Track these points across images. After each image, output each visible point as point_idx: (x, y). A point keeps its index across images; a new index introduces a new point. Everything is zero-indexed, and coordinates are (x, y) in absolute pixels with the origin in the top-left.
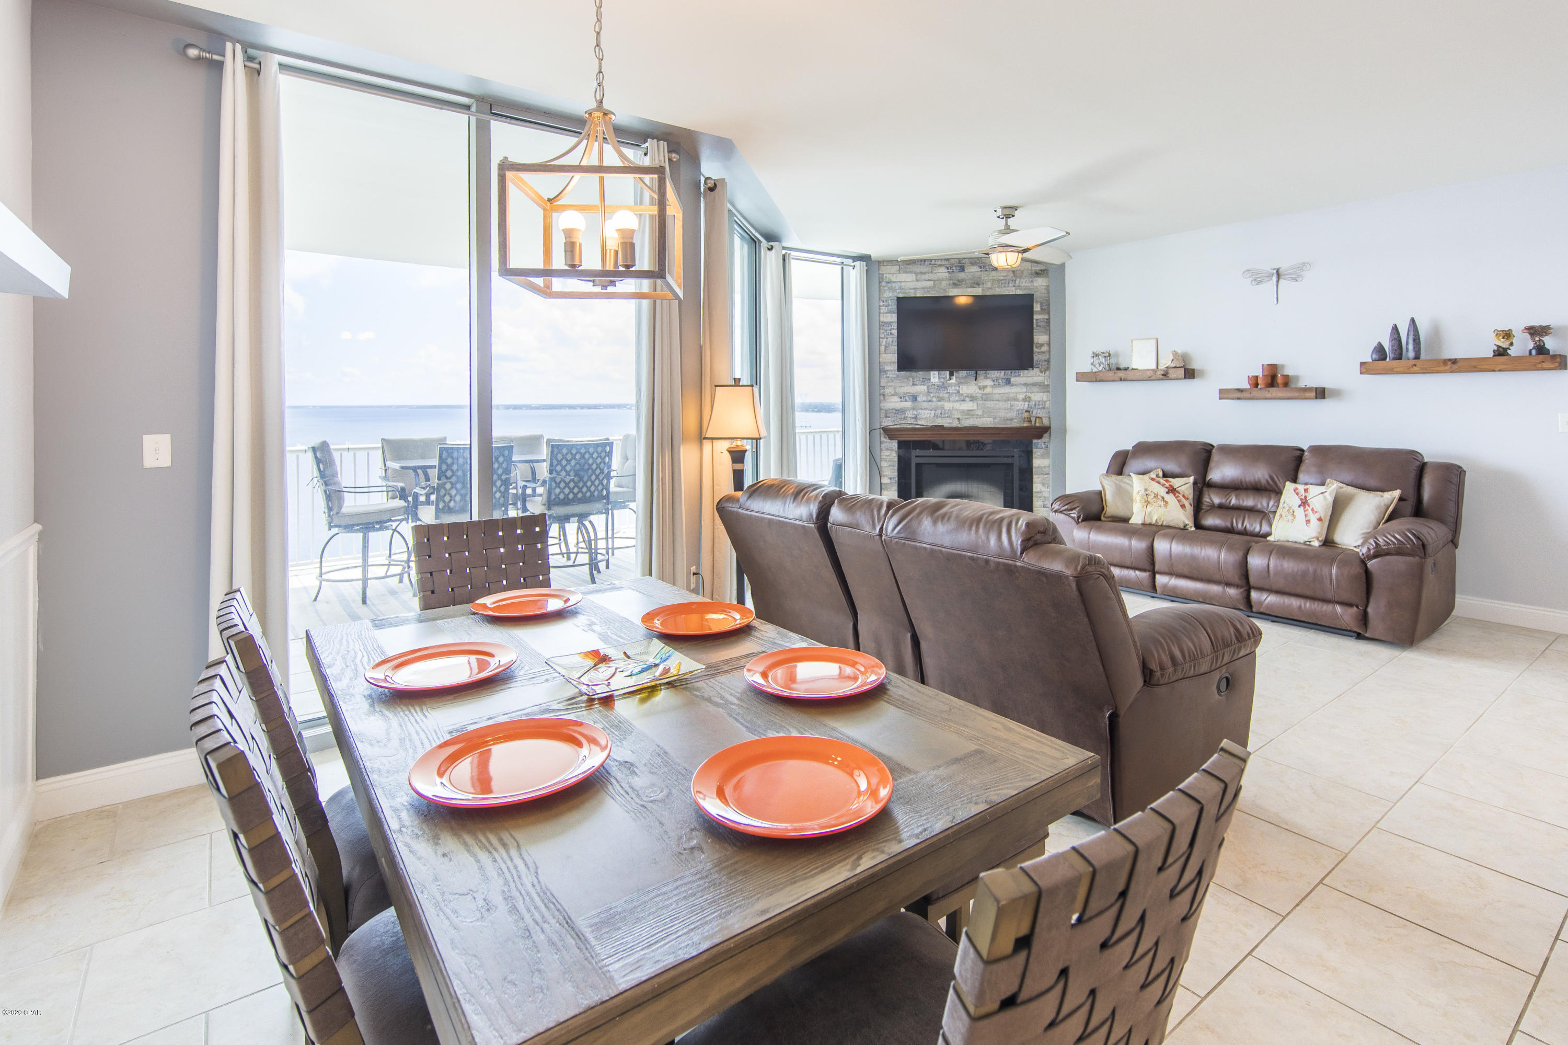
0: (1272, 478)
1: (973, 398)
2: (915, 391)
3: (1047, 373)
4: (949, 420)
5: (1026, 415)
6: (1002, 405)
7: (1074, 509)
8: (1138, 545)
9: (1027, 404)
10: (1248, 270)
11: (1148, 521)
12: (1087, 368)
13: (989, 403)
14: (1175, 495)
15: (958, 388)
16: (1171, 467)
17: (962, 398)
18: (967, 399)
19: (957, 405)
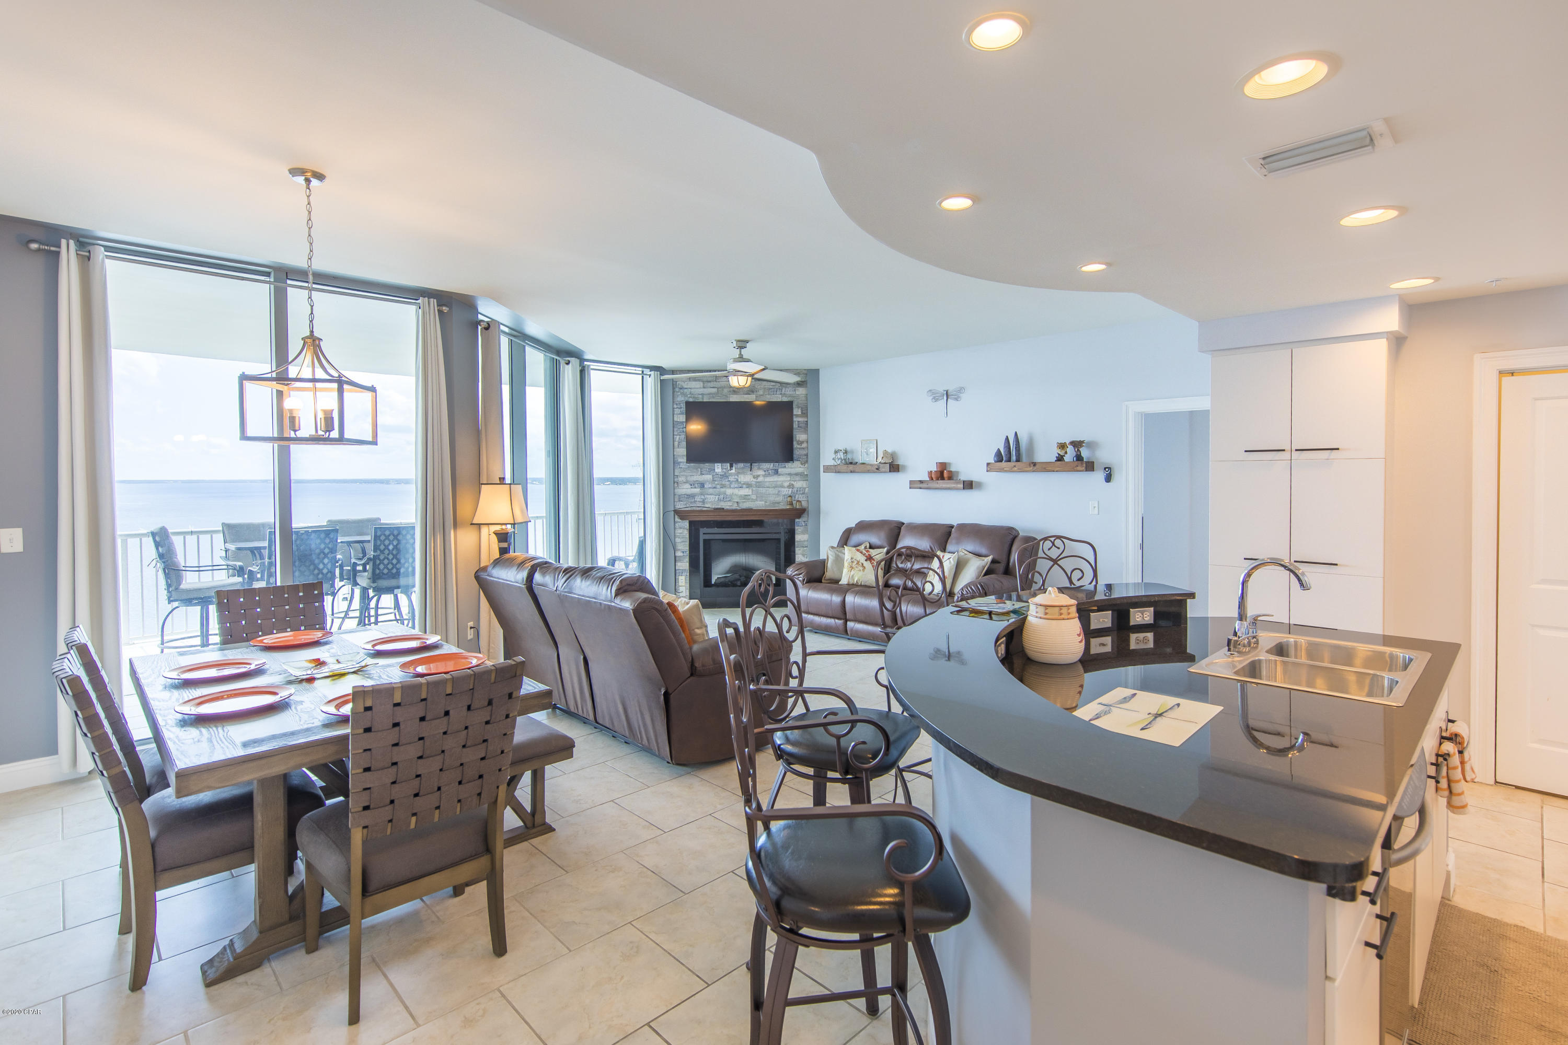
0: (931, 548)
1: (749, 485)
2: (702, 480)
3: (806, 465)
4: (729, 504)
5: (789, 499)
6: (771, 491)
7: (801, 574)
8: (836, 599)
9: (791, 490)
10: (930, 391)
11: (851, 582)
12: (832, 463)
13: (761, 489)
14: (871, 562)
15: (736, 477)
16: (875, 540)
17: (740, 485)
18: (744, 486)
19: (736, 491)
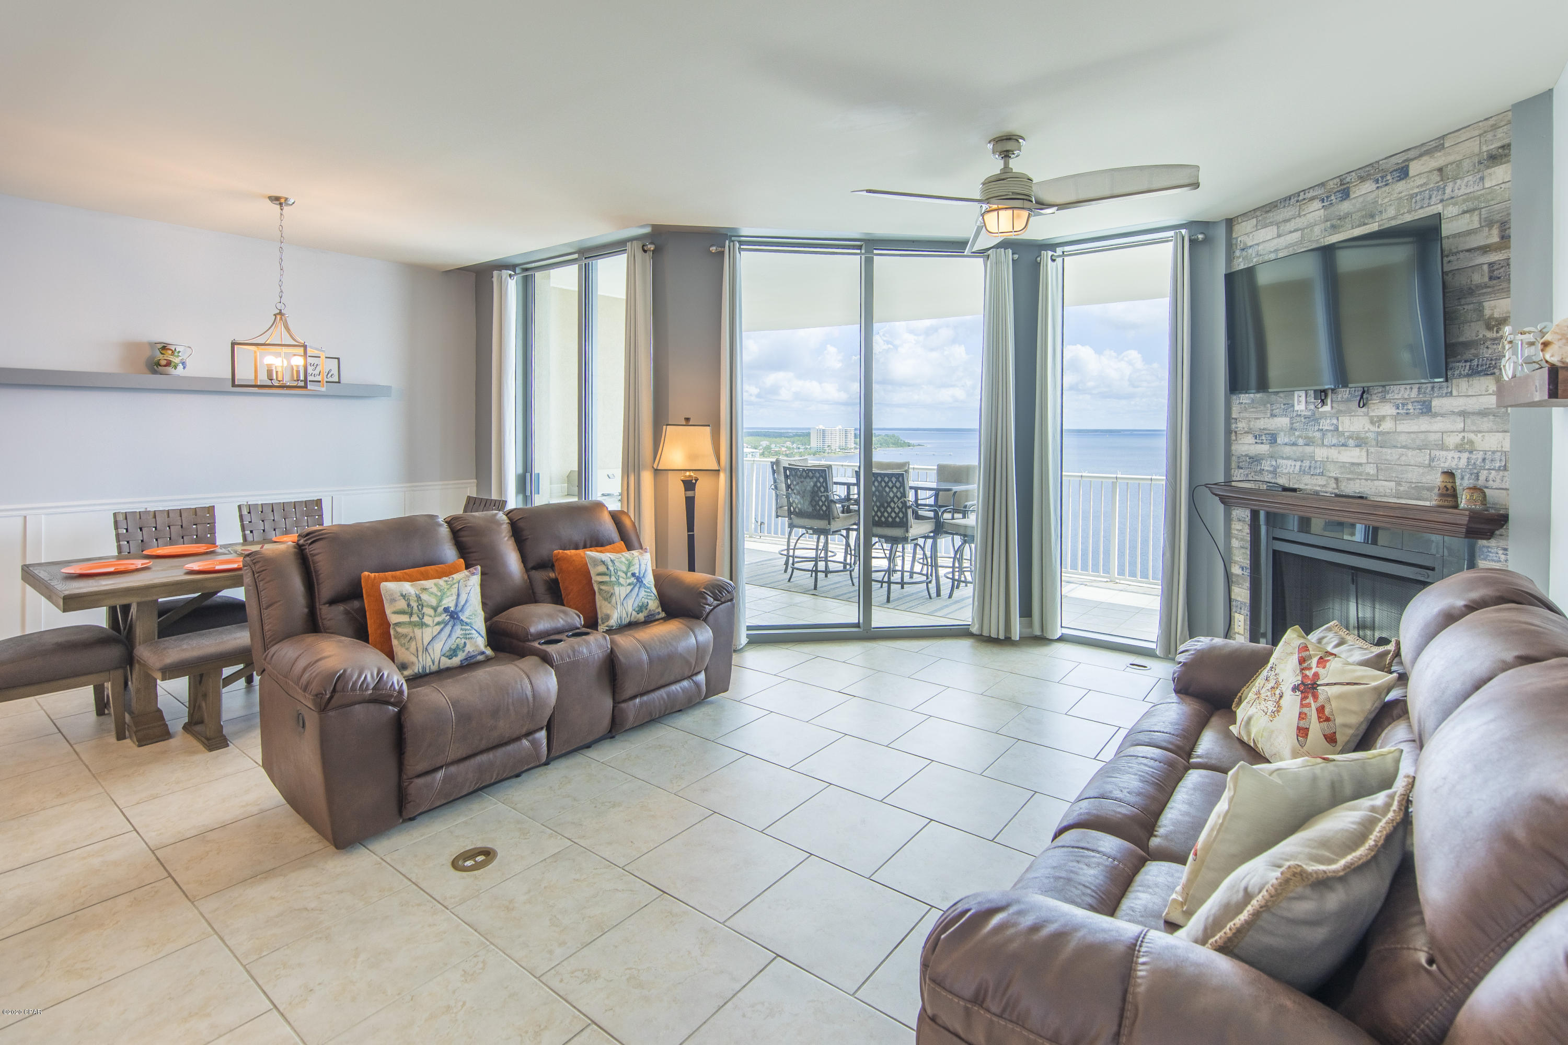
1: (1361, 442)
2: (1273, 427)
4: (1321, 481)
5: (1448, 481)
6: (1412, 456)
9: (1466, 455)
13: (1389, 451)
15: (1335, 421)
17: (1342, 440)
18: (1351, 442)
19: (1333, 453)
